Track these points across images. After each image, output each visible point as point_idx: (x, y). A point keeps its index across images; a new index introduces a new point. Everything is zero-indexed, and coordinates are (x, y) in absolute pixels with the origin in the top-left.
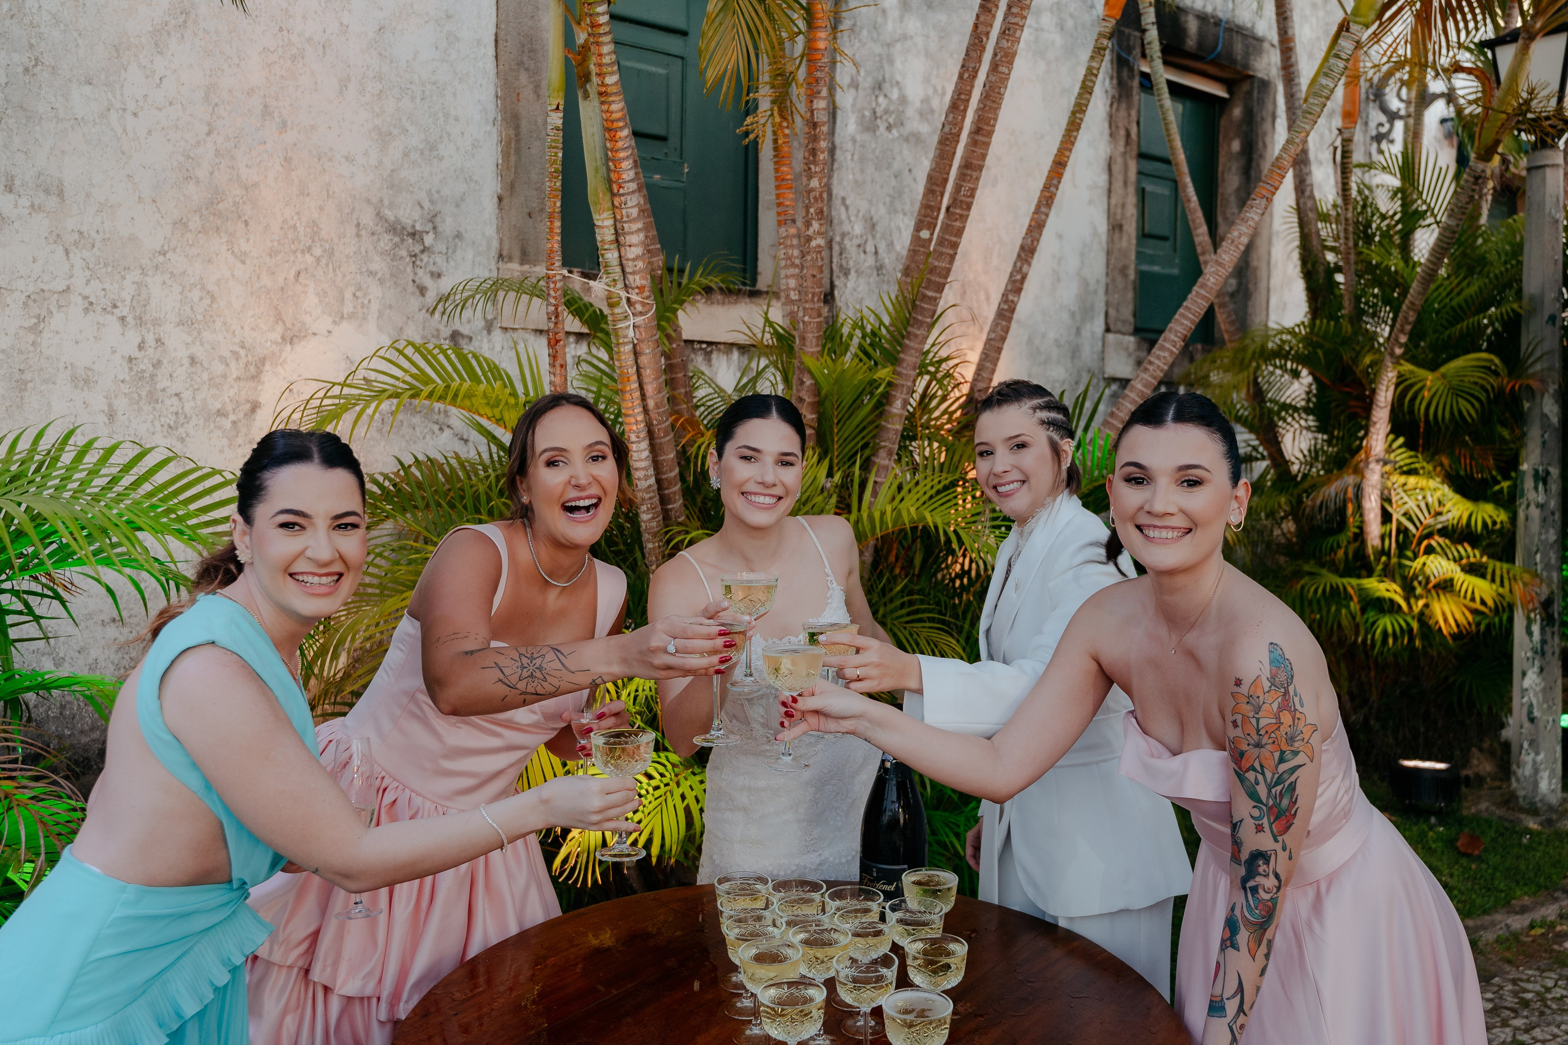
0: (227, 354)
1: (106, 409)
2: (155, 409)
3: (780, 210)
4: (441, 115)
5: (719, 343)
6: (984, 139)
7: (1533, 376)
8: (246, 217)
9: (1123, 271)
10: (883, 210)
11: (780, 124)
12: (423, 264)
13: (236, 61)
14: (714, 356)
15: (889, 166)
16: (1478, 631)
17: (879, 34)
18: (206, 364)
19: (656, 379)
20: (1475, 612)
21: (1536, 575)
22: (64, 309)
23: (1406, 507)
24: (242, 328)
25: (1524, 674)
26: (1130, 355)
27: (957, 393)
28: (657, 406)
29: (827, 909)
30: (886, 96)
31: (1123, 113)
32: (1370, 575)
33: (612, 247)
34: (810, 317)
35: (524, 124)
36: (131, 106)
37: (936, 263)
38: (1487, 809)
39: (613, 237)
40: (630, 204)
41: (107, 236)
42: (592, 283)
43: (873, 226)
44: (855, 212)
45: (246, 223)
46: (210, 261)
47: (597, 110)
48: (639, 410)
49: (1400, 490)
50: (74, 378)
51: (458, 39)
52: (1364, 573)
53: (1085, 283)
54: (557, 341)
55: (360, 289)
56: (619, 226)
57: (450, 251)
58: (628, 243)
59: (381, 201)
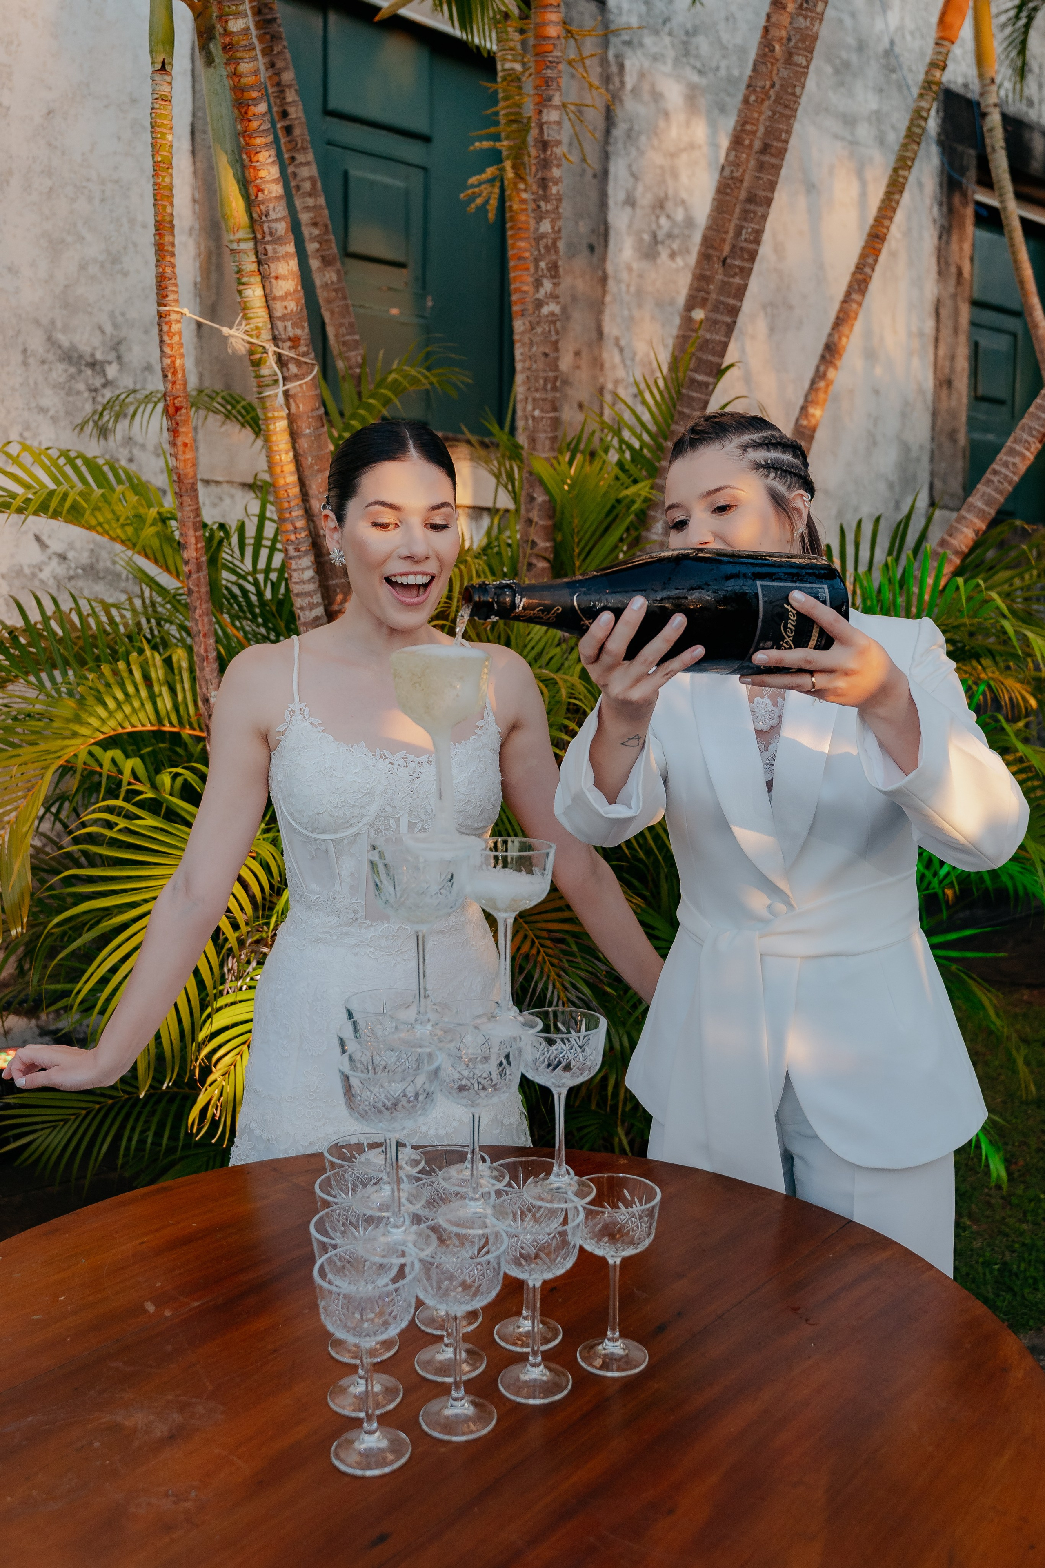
3: (516, 297)
6: (773, 160)
9: (952, 435)
11: (515, 184)
17: (661, 142)
30: (668, 217)
31: (953, 246)
33: (253, 280)
34: (542, 410)
37: (708, 336)
39: (254, 267)
40: (273, 216)
42: (226, 331)
44: (631, 356)
47: (224, 80)
48: (298, 512)
53: (906, 448)
54: (178, 409)
56: (260, 249)
57: (138, 386)
58: (273, 274)
59: (53, 322)
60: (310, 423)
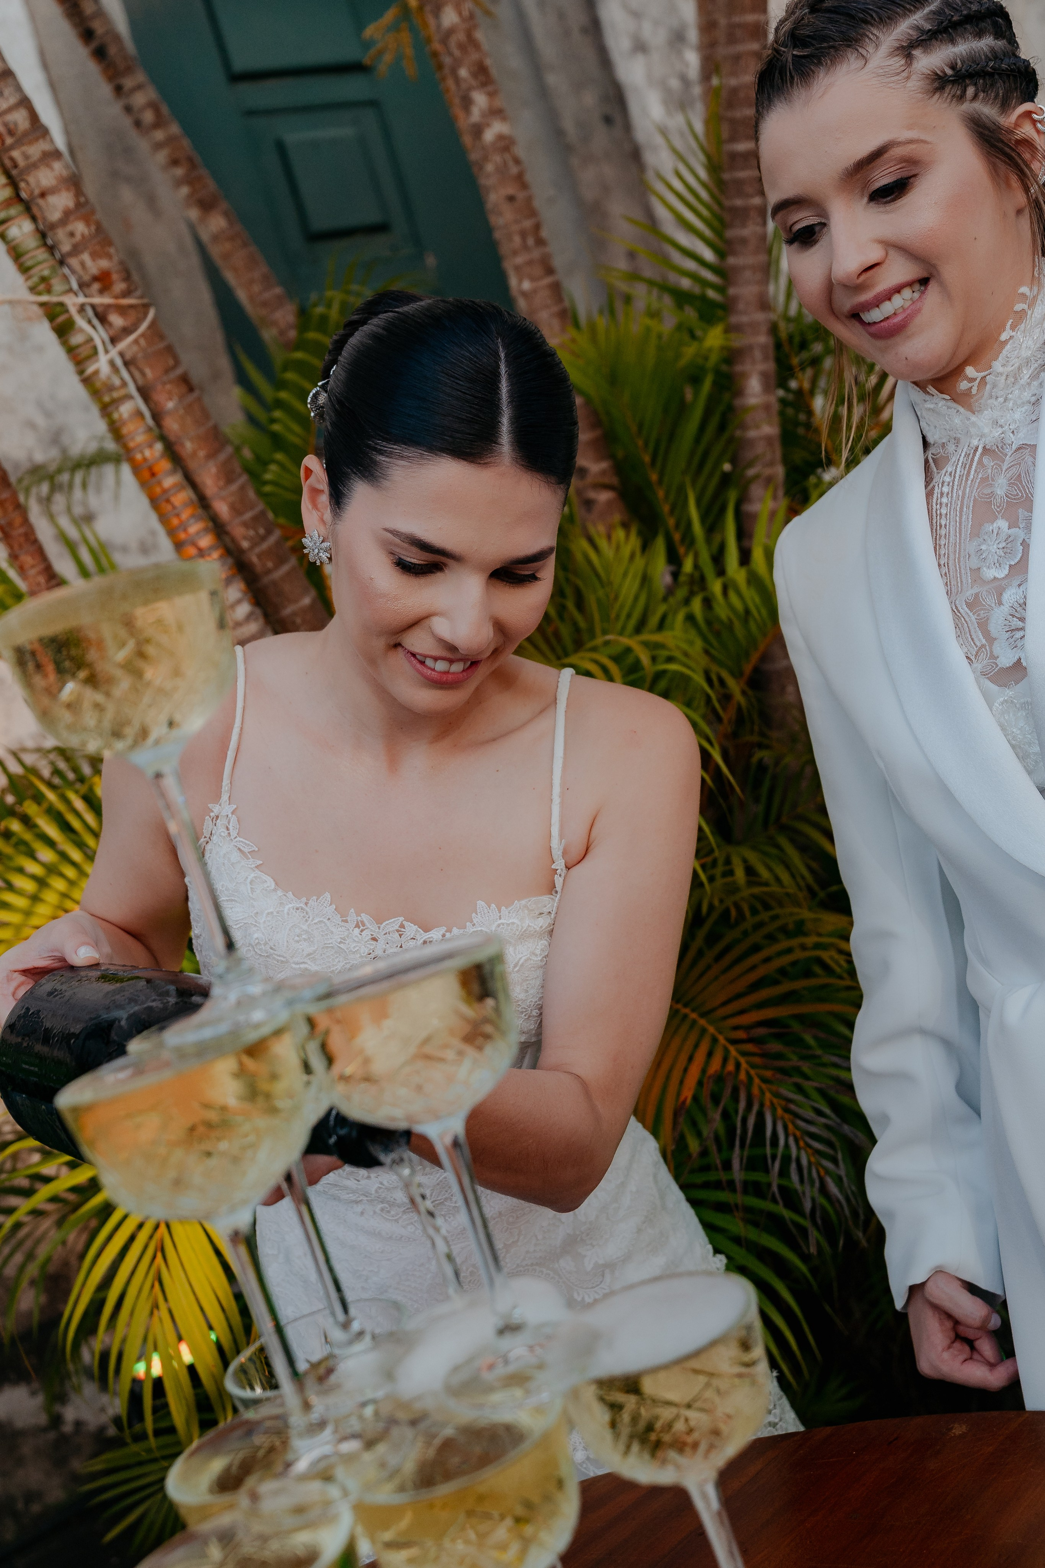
19: (211, 456)
28: (236, 510)
33: (13, 211)
34: (533, 279)
58: (37, 192)
60: (170, 393)
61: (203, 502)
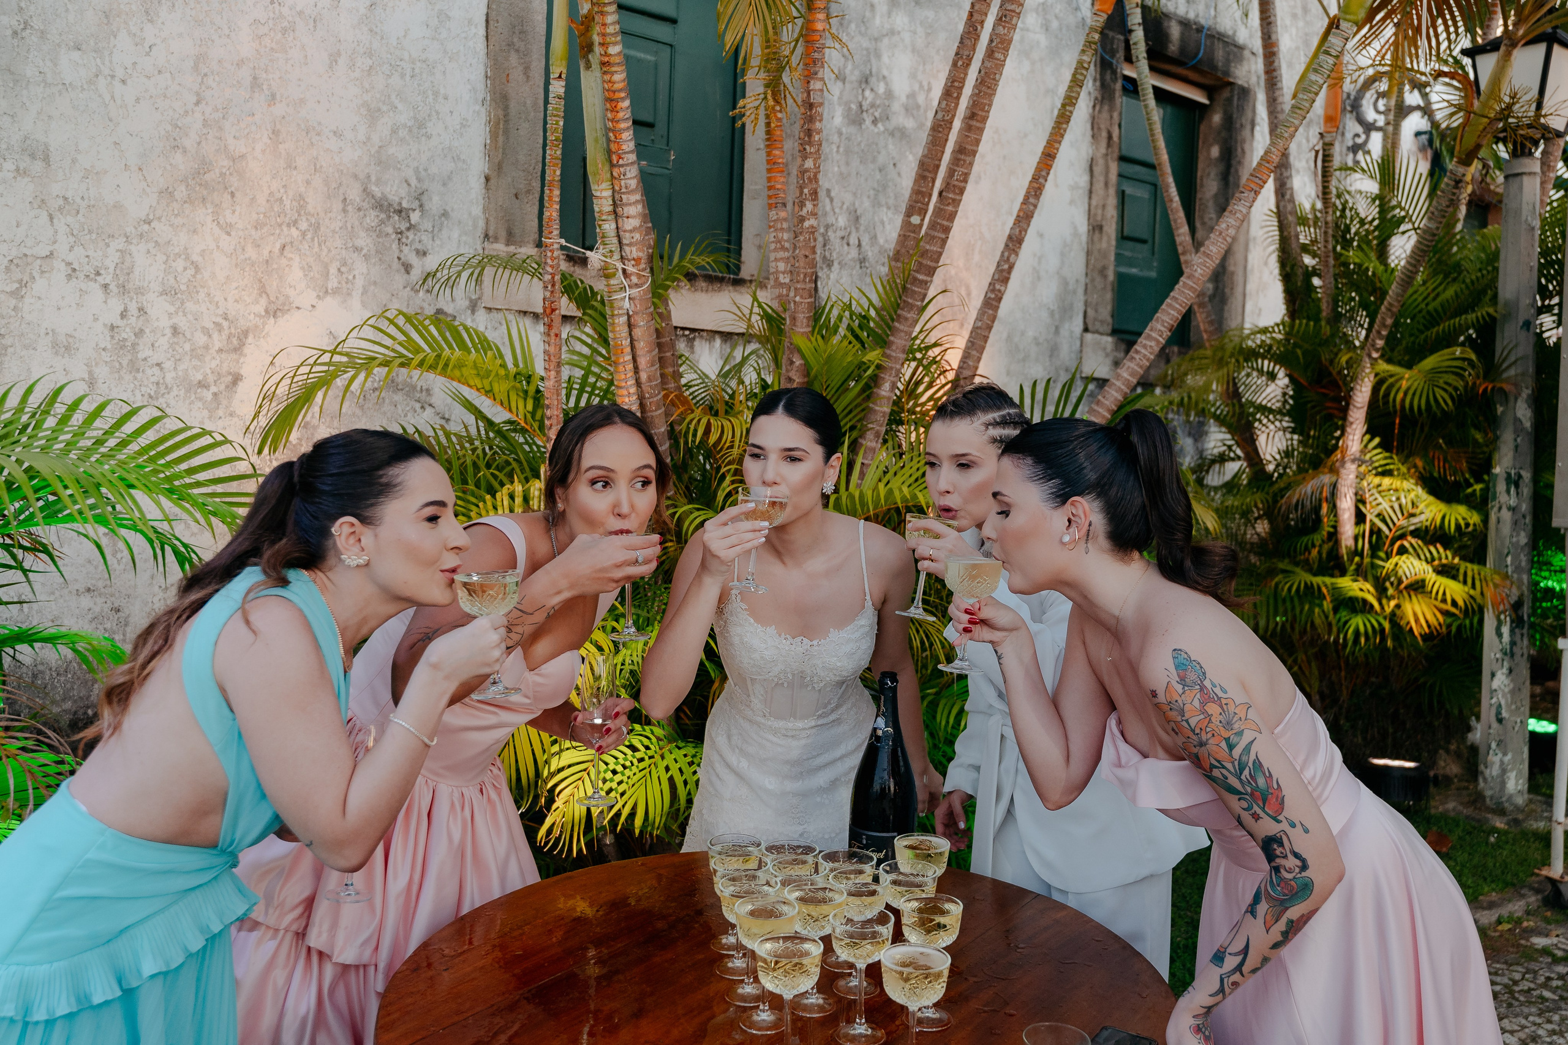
0: (210, 326)
1: (86, 376)
2: (136, 379)
3: (771, 193)
4: (430, 93)
5: (703, 330)
6: (978, 124)
7: (1508, 379)
8: (233, 189)
9: (1102, 272)
10: (867, 204)
11: (773, 108)
12: (408, 242)
13: (227, 32)
14: (697, 343)
15: (874, 160)
16: (1449, 633)
17: (867, 28)
18: (188, 335)
19: (650, 351)
20: (1446, 613)
21: (1506, 576)
22: (47, 275)
23: (1380, 507)
24: (226, 299)
25: (1493, 675)
26: (1107, 355)
27: (942, 380)
28: (649, 379)
29: (821, 869)
30: (872, 90)
31: (1105, 115)
32: (1343, 573)
33: (610, 218)
34: (801, 297)
35: (513, 105)
36: (120, 73)
37: (928, 247)
38: (1454, 809)
39: (611, 208)
40: (629, 175)
41: (92, 203)
42: (588, 253)
43: (857, 218)
44: (840, 204)
45: (233, 194)
46: (195, 231)
47: (599, 81)
48: (632, 382)
49: (1374, 491)
50: (55, 345)
51: (449, 18)
52: (1337, 572)
53: (1065, 282)
54: (553, 310)
55: (345, 264)
56: (617, 197)
57: (436, 230)
58: (624, 214)
59: (369, 177)
60: (643, 318)
61: (636, 369)
